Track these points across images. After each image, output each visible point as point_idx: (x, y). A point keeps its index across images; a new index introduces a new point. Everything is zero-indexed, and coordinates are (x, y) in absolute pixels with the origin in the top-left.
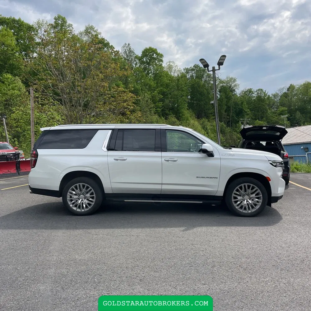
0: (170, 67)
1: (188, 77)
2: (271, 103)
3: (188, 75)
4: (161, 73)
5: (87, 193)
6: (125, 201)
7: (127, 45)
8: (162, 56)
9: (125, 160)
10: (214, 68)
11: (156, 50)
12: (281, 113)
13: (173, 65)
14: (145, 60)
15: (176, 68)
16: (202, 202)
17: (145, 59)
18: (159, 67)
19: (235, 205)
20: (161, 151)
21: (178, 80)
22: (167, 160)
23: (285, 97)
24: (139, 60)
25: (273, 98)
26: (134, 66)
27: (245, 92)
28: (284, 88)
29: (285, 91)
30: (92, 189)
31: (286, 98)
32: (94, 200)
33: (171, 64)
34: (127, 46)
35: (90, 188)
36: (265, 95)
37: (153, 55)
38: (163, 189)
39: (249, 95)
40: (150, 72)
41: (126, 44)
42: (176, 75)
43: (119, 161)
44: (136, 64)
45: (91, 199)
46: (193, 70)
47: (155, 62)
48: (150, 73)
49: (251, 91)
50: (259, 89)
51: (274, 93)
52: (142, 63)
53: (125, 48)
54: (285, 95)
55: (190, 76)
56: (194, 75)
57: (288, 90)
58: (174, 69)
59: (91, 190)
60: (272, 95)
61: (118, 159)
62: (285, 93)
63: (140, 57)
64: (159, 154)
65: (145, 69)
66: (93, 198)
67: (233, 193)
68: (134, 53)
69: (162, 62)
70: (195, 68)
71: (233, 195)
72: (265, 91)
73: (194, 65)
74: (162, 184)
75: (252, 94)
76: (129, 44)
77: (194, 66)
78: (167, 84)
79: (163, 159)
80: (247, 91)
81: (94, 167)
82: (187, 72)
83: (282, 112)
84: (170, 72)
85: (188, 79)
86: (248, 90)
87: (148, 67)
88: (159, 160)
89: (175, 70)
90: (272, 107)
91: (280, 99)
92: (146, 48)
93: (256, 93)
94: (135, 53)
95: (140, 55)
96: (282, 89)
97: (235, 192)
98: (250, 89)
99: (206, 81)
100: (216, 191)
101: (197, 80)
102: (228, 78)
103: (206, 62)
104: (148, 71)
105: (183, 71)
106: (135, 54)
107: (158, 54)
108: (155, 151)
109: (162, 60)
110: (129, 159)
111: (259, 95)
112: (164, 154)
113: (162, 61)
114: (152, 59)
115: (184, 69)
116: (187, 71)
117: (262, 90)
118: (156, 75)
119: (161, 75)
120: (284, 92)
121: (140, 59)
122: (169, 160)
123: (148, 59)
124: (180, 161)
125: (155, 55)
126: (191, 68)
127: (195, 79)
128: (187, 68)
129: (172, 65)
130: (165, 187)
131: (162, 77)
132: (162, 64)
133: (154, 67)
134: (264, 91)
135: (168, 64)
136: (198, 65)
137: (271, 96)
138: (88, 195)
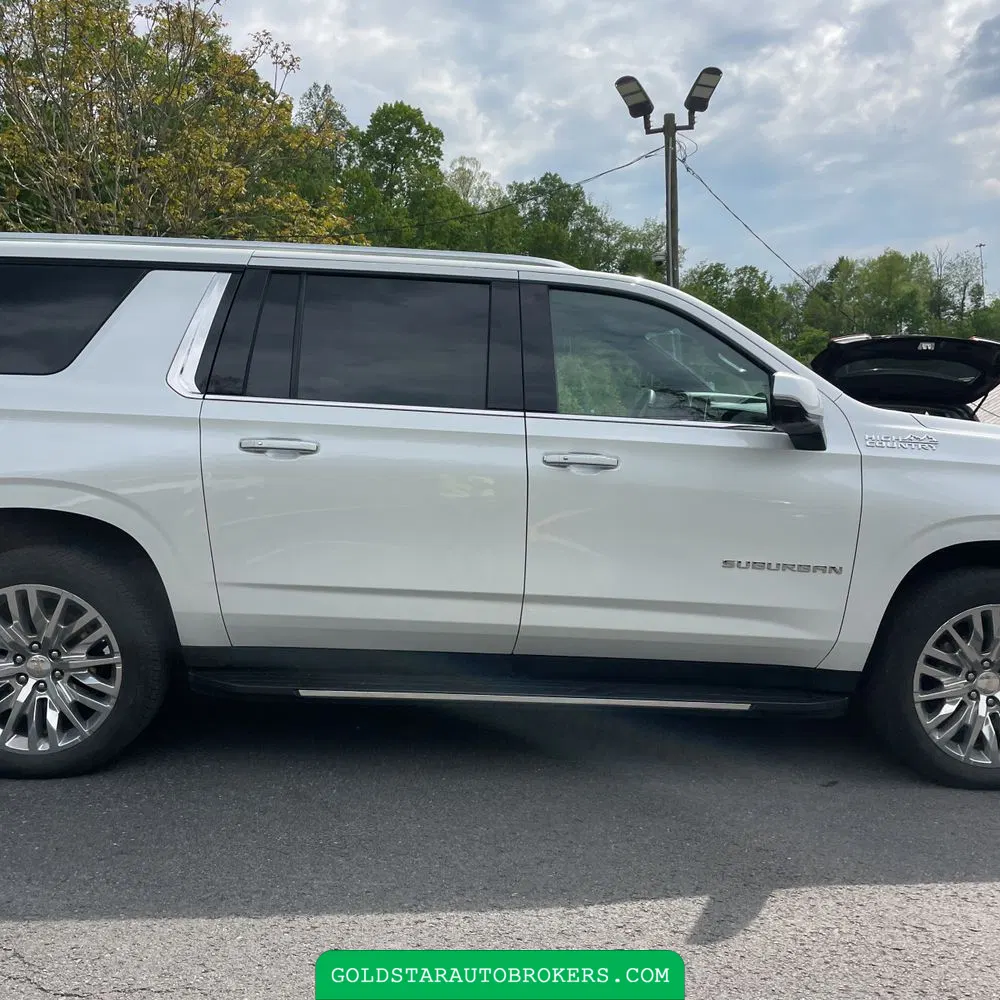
0: (464, 178)
1: (521, 214)
2: (780, 316)
3: (524, 208)
4: (434, 193)
5: (72, 643)
6: (303, 693)
7: (322, 89)
8: (438, 135)
9: (312, 452)
10: (669, 119)
11: (419, 113)
12: (808, 346)
13: (473, 169)
14: (380, 146)
15: (484, 183)
16: (746, 707)
17: (380, 144)
18: (429, 174)
19: (929, 723)
20: (525, 411)
21: (491, 221)
22: (560, 458)
23: (822, 298)
24: (362, 144)
25: (785, 300)
26: (344, 162)
27: (701, 275)
28: (820, 268)
29: (823, 277)
30: (101, 620)
31: (826, 299)
32: (112, 688)
33: (467, 166)
34: (320, 93)
35: (92, 613)
36: (764, 287)
37: (409, 132)
38: (528, 628)
39: (712, 284)
40: (396, 187)
41: (316, 86)
42: (483, 204)
43: (269, 454)
44: (350, 159)
45: (91, 681)
46: (538, 191)
47: (416, 155)
48: (396, 192)
49: (721, 273)
50: (746, 268)
51: (789, 281)
52: (371, 154)
53: (314, 99)
54: (823, 292)
55: (527, 211)
56: (541, 207)
57: (833, 274)
58: (475, 184)
59: (94, 626)
60: (784, 289)
61: (265, 444)
62: (822, 285)
63: (363, 133)
64: (508, 422)
65: (380, 176)
66: (105, 673)
67: (922, 658)
68: (344, 120)
69: (439, 157)
70: (547, 184)
71: (922, 668)
72: (764, 274)
73: (543, 175)
74: (523, 599)
75: (722, 282)
76: (327, 88)
77: (543, 179)
78: (452, 233)
79: (536, 455)
80: (707, 272)
81: (120, 492)
82: (521, 200)
83: (812, 346)
84: (465, 195)
85: (523, 220)
86: (711, 267)
87: (392, 169)
88: (511, 459)
89: (481, 188)
90: (779, 327)
91: (805, 304)
92: (385, 105)
93: (735, 280)
94: (348, 120)
95: (364, 128)
96: (814, 271)
97: (929, 650)
98: (718, 265)
99: (578, 231)
100: (830, 642)
101: (552, 226)
102: (648, 226)
103: (641, 90)
104: (391, 186)
105: (505, 192)
106: (348, 124)
107: (425, 130)
108: (487, 408)
109: (438, 148)
110: (332, 448)
111: (745, 284)
112: (541, 424)
113: (438, 153)
114: (405, 144)
115: (510, 187)
116: (521, 193)
117: (753, 270)
118: (415, 199)
119: (434, 201)
120: (819, 281)
121: (365, 141)
122: (572, 458)
123: (391, 143)
124: (629, 469)
125: (414, 130)
126: (534, 186)
127: (546, 221)
128: (521, 185)
129: (469, 172)
130: (538, 617)
131: (437, 208)
132: (437, 163)
133: (409, 171)
134: (760, 274)
135: (458, 165)
136: (556, 175)
137: (780, 292)
138: (78, 657)
